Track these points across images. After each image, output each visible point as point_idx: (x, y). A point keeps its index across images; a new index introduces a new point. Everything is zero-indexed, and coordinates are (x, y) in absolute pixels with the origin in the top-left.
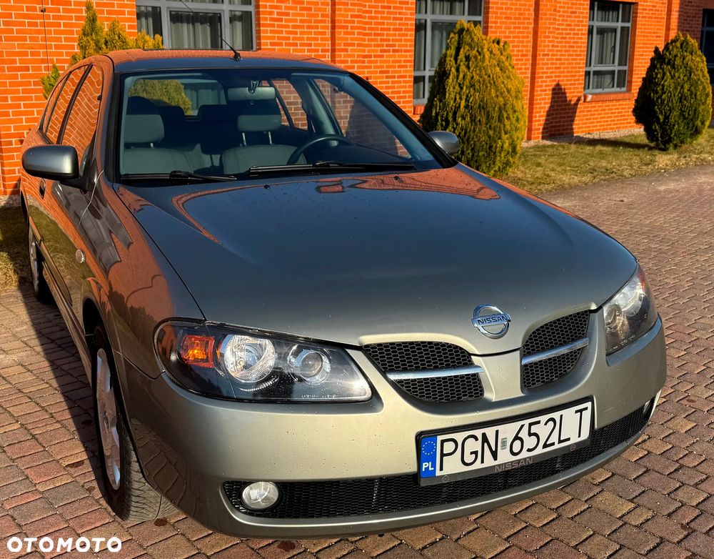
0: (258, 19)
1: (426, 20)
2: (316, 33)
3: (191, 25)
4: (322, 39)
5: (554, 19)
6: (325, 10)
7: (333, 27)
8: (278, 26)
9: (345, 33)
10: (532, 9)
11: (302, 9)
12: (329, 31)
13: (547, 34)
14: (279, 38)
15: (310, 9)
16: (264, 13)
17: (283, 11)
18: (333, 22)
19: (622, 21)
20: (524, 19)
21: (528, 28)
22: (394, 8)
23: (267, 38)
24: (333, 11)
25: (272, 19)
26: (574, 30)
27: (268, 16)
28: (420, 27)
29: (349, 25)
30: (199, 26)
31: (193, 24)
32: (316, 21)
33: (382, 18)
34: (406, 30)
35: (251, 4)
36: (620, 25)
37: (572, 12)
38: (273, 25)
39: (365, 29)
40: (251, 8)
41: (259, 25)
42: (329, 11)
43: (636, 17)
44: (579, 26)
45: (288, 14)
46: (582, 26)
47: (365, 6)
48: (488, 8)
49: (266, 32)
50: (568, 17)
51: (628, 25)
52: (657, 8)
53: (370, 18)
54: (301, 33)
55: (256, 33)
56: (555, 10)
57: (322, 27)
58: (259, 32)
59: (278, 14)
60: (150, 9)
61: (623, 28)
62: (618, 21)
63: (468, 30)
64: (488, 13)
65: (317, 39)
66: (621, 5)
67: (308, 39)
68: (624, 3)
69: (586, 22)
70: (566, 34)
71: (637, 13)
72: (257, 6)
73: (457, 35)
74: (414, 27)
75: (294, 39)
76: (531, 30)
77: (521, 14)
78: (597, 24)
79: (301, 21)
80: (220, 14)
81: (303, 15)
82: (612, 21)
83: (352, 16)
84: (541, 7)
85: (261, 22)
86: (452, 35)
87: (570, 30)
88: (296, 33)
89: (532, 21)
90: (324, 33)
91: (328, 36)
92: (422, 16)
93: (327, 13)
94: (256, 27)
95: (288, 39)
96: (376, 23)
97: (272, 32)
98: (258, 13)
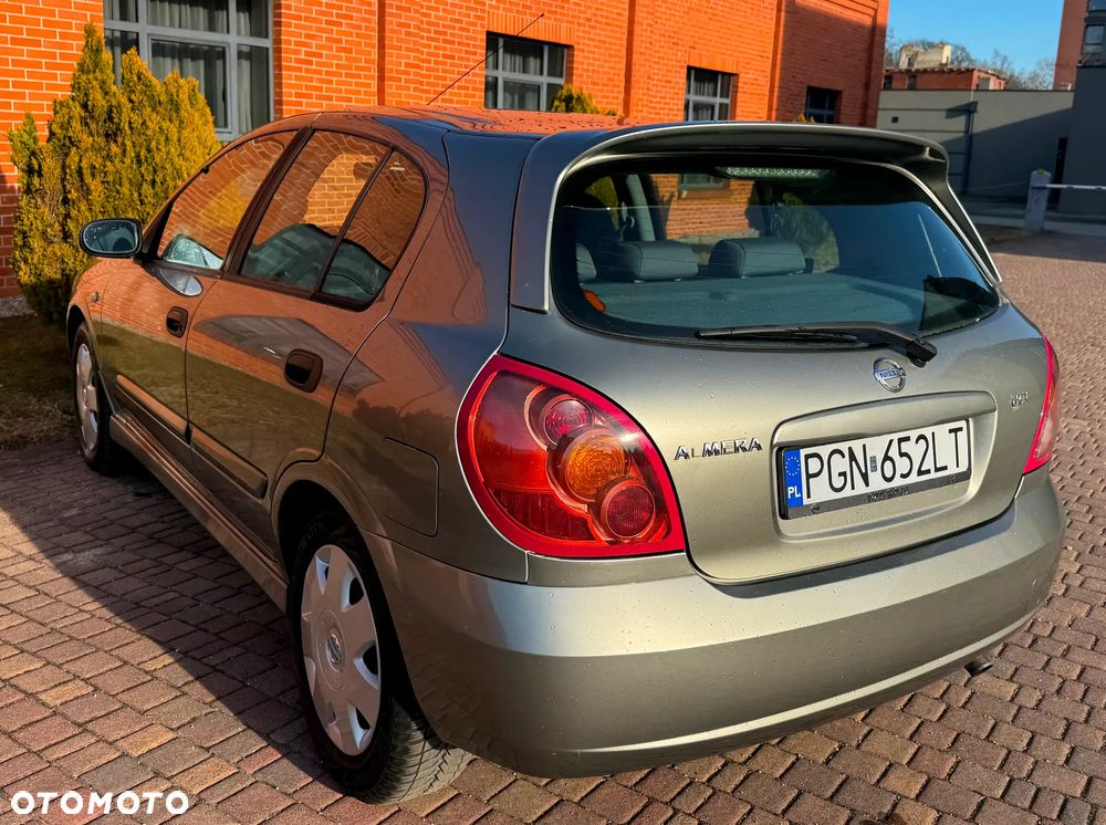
0: (278, 59)
1: (497, 78)
2: (357, 84)
3: (177, 61)
4: (366, 93)
5: (648, 89)
6: (370, 53)
7: (381, 78)
8: (307, 71)
9: (398, 88)
10: (623, 73)
11: (339, 50)
12: (374, 84)
13: (640, 108)
14: (307, 87)
15: (350, 51)
16: (288, 51)
17: (314, 50)
18: (381, 69)
19: (721, 96)
20: (614, 86)
21: (617, 98)
22: (460, 58)
23: (290, 86)
24: (382, 56)
25: (298, 61)
26: (668, 104)
27: (293, 56)
28: (491, 86)
29: (403, 77)
30: (188, 63)
31: (180, 61)
32: (357, 68)
33: (444, 71)
34: (474, 89)
35: (267, 37)
36: (718, 100)
37: (667, 82)
38: (300, 70)
39: (422, 83)
40: (267, 43)
41: (279, 67)
42: (375, 56)
43: (737, 92)
44: (674, 99)
45: (320, 55)
46: (678, 99)
47: (422, 53)
48: (572, 68)
49: (290, 78)
50: (663, 87)
51: (727, 101)
52: (760, 82)
53: (428, 69)
54: (338, 83)
55: (275, 79)
56: (649, 77)
57: (366, 77)
58: (279, 77)
59: (307, 54)
60: (118, 34)
61: (721, 105)
62: (715, 95)
63: (579, 98)
64: (572, 75)
65: (359, 93)
66: (720, 76)
67: (347, 91)
68: (723, 74)
69: (683, 96)
70: (661, 109)
71: (737, 87)
72: (278, 41)
73: (564, 104)
74: (483, 87)
75: (328, 90)
76: (621, 101)
77: (609, 79)
78: (693, 98)
79: (338, 66)
80: (224, 48)
81: (340, 58)
82: (708, 95)
83: (407, 65)
84: (633, 73)
85: (283, 63)
86: (556, 103)
87: (665, 103)
88: (330, 82)
89: (622, 89)
90: (369, 86)
91: (374, 89)
92: (493, 73)
93: (373, 57)
94: (274, 70)
95: (321, 89)
96: (436, 78)
97: (297, 78)
98: (278, 51)
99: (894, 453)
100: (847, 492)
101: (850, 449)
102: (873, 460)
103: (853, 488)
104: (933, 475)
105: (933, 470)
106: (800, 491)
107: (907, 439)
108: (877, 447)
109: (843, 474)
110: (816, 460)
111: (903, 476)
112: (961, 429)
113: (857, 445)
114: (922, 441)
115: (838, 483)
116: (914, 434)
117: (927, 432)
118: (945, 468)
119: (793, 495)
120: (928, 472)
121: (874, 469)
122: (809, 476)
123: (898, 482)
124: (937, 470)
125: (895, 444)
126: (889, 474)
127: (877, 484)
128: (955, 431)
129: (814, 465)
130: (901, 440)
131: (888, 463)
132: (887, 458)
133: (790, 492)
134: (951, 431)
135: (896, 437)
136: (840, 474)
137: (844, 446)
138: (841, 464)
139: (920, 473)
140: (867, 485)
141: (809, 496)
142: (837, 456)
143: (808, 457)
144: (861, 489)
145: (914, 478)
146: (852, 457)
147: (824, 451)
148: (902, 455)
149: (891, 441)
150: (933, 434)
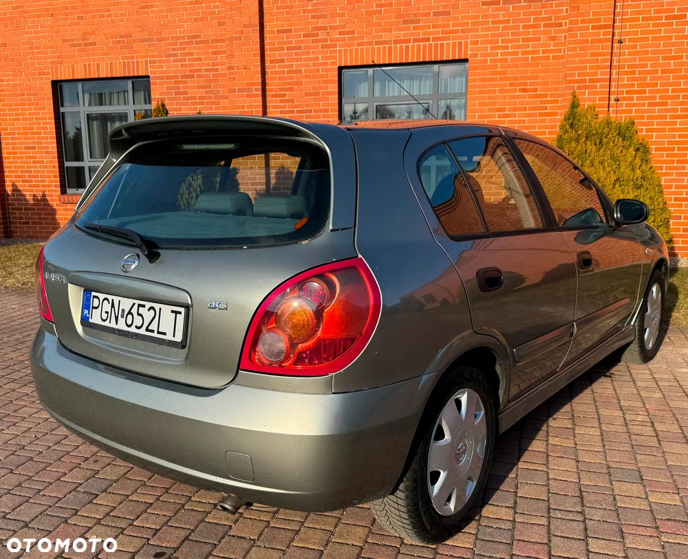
99: (134, 311)
100: (106, 324)
101: (113, 300)
102: (123, 311)
103: (110, 323)
104: (155, 335)
105: (156, 331)
106: (89, 314)
107: (144, 306)
108: (126, 304)
109: (107, 312)
110: (97, 300)
111: (136, 327)
112: (180, 313)
113: (116, 299)
114: (152, 311)
115: (104, 316)
116: (148, 305)
117: (157, 306)
118: (165, 334)
120: (153, 331)
121: (122, 316)
122: (93, 308)
123: (133, 329)
124: (159, 333)
125: (136, 306)
126: (129, 322)
127: (121, 326)
128: (177, 313)
129: (96, 303)
130: (140, 305)
131: (130, 316)
132: (130, 313)
133: (85, 313)
134: (172, 311)
135: (137, 302)
137: (110, 297)
138: (107, 307)
139: (147, 330)
140: (117, 324)
141: (91, 318)
142: (106, 302)
143: (94, 297)
144: (113, 325)
145: (142, 331)
146: (113, 306)
147: (102, 296)
148: (138, 315)
149: (134, 304)
150: (160, 309)
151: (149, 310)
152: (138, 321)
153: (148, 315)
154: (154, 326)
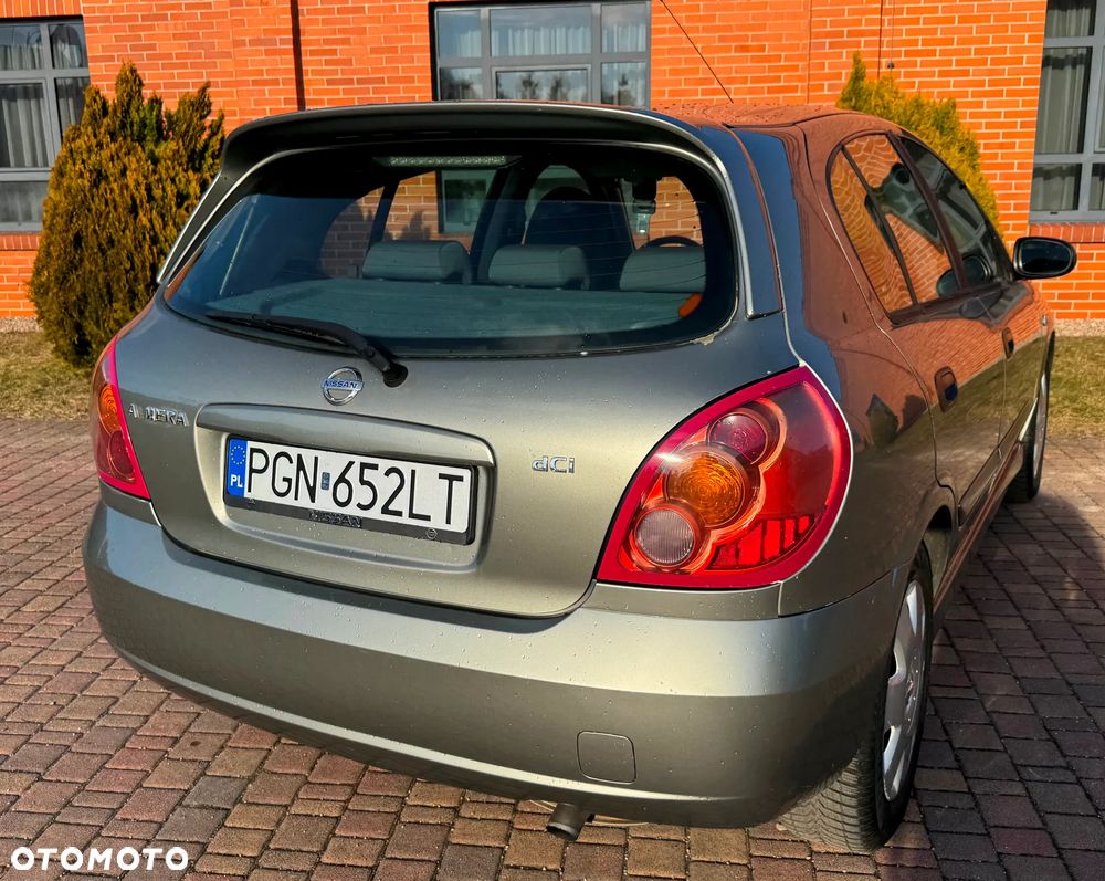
99: (353, 475)
100: (289, 500)
101: (299, 457)
102: (326, 476)
103: (296, 498)
104: (405, 520)
105: (406, 512)
106: (242, 481)
107: (375, 467)
108: (333, 464)
109: (288, 480)
110: (261, 455)
111: (359, 506)
112: (460, 479)
113: (308, 456)
114: (394, 476)
115: (282, 486)
116: (384, 464)
117: (406, 467)
118: (427, 518)
119: (235, 483)
120: (399, 514)
121: (325, 486)
122: (252, 471)
123: (351, 510)
124: (412, 515)
125: (355, 469)
126: (342, 497)
127: (324, 502)
128: (451, 479)
129: (259, 461)
130: (363, 466)
131: (343, 488)
132: (342, 479)
133: (233, 480)
134: (442, 476)
135: (358, 460)
136: (285, 479)
137: (293, 452)
138: (286, 469)
139: (385, 510)
140: (313, 500)
141: (249, 491)
142: (282, 460)
143: (253, 450)
144: (304, 501)
145: (375, 513)
146: (301, 466)
147: (272, 450)
148: (363, 482)
150: (413, 472)
151: (387, 474)
152: (363, 494)
153: (386, 484)
154: (401, 503)
